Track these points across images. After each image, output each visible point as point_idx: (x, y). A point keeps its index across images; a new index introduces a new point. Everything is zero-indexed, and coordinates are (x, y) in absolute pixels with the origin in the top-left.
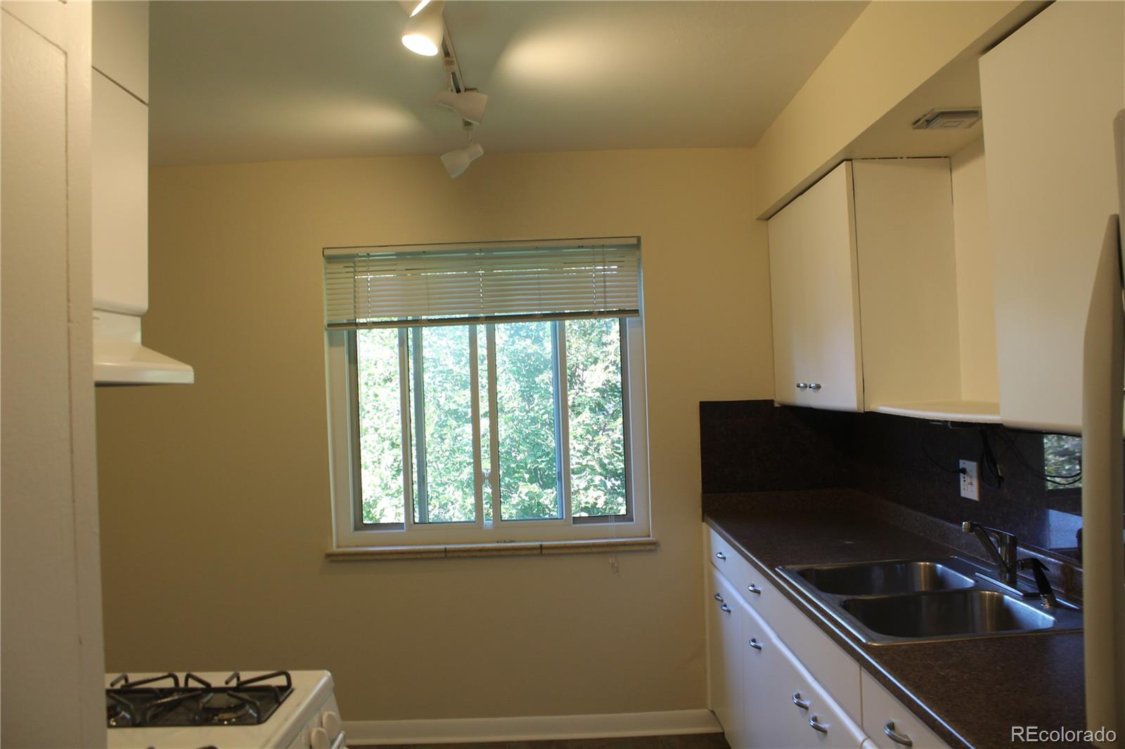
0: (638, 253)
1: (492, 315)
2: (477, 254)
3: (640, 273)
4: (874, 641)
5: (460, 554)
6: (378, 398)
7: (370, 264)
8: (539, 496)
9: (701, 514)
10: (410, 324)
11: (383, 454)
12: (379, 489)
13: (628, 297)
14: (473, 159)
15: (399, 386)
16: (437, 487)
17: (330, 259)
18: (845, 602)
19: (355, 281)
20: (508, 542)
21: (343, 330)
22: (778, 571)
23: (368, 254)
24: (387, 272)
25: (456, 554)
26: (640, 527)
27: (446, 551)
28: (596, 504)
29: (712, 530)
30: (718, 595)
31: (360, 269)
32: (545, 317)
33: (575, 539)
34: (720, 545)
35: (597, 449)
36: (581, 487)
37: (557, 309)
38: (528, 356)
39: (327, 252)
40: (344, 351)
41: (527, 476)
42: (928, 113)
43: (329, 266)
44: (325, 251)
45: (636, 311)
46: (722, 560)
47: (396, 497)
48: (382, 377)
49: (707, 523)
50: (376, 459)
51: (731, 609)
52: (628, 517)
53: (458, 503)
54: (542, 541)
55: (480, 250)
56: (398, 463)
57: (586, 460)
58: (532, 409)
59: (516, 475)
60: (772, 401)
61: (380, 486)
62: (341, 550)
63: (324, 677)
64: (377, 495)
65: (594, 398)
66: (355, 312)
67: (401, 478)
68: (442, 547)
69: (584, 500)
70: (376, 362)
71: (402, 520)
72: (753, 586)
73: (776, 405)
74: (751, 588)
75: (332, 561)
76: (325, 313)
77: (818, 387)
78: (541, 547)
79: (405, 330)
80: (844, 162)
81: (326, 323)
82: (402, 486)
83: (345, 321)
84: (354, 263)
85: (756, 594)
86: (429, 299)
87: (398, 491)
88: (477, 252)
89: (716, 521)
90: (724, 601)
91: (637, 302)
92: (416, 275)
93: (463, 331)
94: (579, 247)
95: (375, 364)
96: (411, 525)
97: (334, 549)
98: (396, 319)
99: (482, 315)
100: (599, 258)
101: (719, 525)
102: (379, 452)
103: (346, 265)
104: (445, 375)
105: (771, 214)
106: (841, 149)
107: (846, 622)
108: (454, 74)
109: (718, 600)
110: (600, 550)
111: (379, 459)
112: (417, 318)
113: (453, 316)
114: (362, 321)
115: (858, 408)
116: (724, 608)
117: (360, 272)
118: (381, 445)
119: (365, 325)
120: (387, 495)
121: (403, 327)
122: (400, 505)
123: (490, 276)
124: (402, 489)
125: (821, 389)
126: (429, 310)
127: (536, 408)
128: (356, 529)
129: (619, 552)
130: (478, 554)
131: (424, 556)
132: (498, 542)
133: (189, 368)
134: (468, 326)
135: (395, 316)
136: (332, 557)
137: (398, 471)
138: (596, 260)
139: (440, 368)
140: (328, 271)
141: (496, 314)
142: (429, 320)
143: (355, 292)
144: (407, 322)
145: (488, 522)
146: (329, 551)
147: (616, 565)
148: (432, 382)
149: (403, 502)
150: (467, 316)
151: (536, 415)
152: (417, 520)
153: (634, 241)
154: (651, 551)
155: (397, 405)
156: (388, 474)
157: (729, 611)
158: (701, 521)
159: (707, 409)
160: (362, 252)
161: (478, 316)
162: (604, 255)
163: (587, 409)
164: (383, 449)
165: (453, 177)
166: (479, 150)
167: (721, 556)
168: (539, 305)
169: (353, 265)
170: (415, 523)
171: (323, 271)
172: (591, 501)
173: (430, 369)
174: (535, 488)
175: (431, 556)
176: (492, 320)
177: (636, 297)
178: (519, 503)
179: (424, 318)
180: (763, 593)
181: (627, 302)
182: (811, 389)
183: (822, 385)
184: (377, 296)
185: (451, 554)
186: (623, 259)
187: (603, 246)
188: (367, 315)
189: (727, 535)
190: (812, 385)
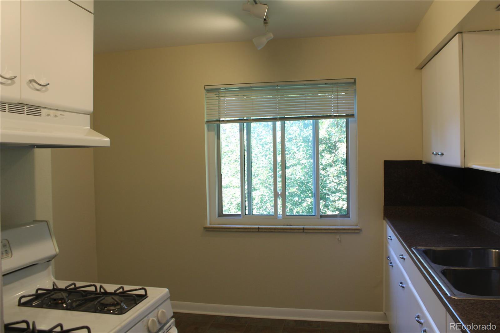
0: (354, 87)
1: (284, 117)
2: (277, 88)
3: (355, 97)
4: (455, 295)
5: (265, 230)
7: (226, 93)
9: (383, 216)
13: (349, 108)
14: (269, 40)
17: (208, 91)
18: (444, 270)
19: (219, 101)
20: (289, 226)
21: (215, 124)
22: (413, 249)
23: (225, 88)
24: (234, 97)
25: (263, 230)
26: (352, 222)
27: (258, 228)
28: (343, 207)
29: (387, 225)
30: (389, 257)
31: (221, 95)
32: (308, 118)
33: (321, 226)
34: (390, 232)
37: (315, 114)
39: (207, 87)
40: (214, 133)
43: (208, 94)
44: (206, 87)
45: (353, 115)
46: (390, 240)
49: (386, 221)
52: (348, 216)
54: (305, 226)
55: (278, 86)
60: (421, 161)
62: (211, 226)
63: (165, 291)
66: (219, 116)
68: (257, 226)
71: (239, 213)
72: (402, 255)
73: (424, 163)
74: (400, 256)
75: (207, 231)
76: (206, 116)
77: (442, 154)
78: (304, 229)
79: (243, 124)
80: (457, 35)
81: (206, 120)
83: (215, 120)
84: (219, 92)
85: (403, 260)
86: (253, 109)
88: (276, 87)
89: (389, 220)
90: (391, 261)
91: (353, 111)
92: (248, 98)
93: (270, 124)
94: (326, 84)
96: (244, 215)
97: (208, 225)
98: (238, 119)
99: (279, 117)
100: (335, 89)
101: (390, 223)
103: (216, 93)
105: (423, 66)
107: (441, 282)
109: (388, 259)
110: (333, 231)
112: (248, 118)
113: (266, 117)
114: (222, 119)
115: (461, 165)
116: (391, 264)
117: (221, 96)
119: (223, 122)
123: (282, 98)
125: (444, 155)
126: (253, 114)
128: (219, 216)
129: (341, 233)
130: (274, 231)
131: (249, 230)
132: (284, 225)
133: (108, 139)
134: (272, 122)
135: (237, 117)
136: (207, 229)
138: (333, 90)
140: (207, 96)
141: (286, 116)
142: (254, 119)
143: (219, 106)
144: (244, 120)
145: (280, 216)
146: (205, 226)
147: (339, 239)
150: (272, 117)
152: (247, 213)
153: (353, 81)
154: (357, 233)
157: (393, 266)
158: (383, 219)
159: (389, 166)
160: (222, 87)
161: (277, 117)
162: (337, 87)
165: (259, 49)
166: (271, 36)
167: (390, 238)
168: (305, 112)
169: (218, 93)
170: (246, 215)
171: (205, 96)
175: (251, 230)
176: (283, 119)
177: (353, 108)
178: (307, 206)
179: (252, 118)
180: (406, 259)
181: (349, 111)
182: (439, 155)
183: (444, 153)
184: (229, 108)
185: (261, 230)
186: (348, 90)
187: (337, 83)
188: (224, 117)
189: (392, 228)
190: (439, 153)
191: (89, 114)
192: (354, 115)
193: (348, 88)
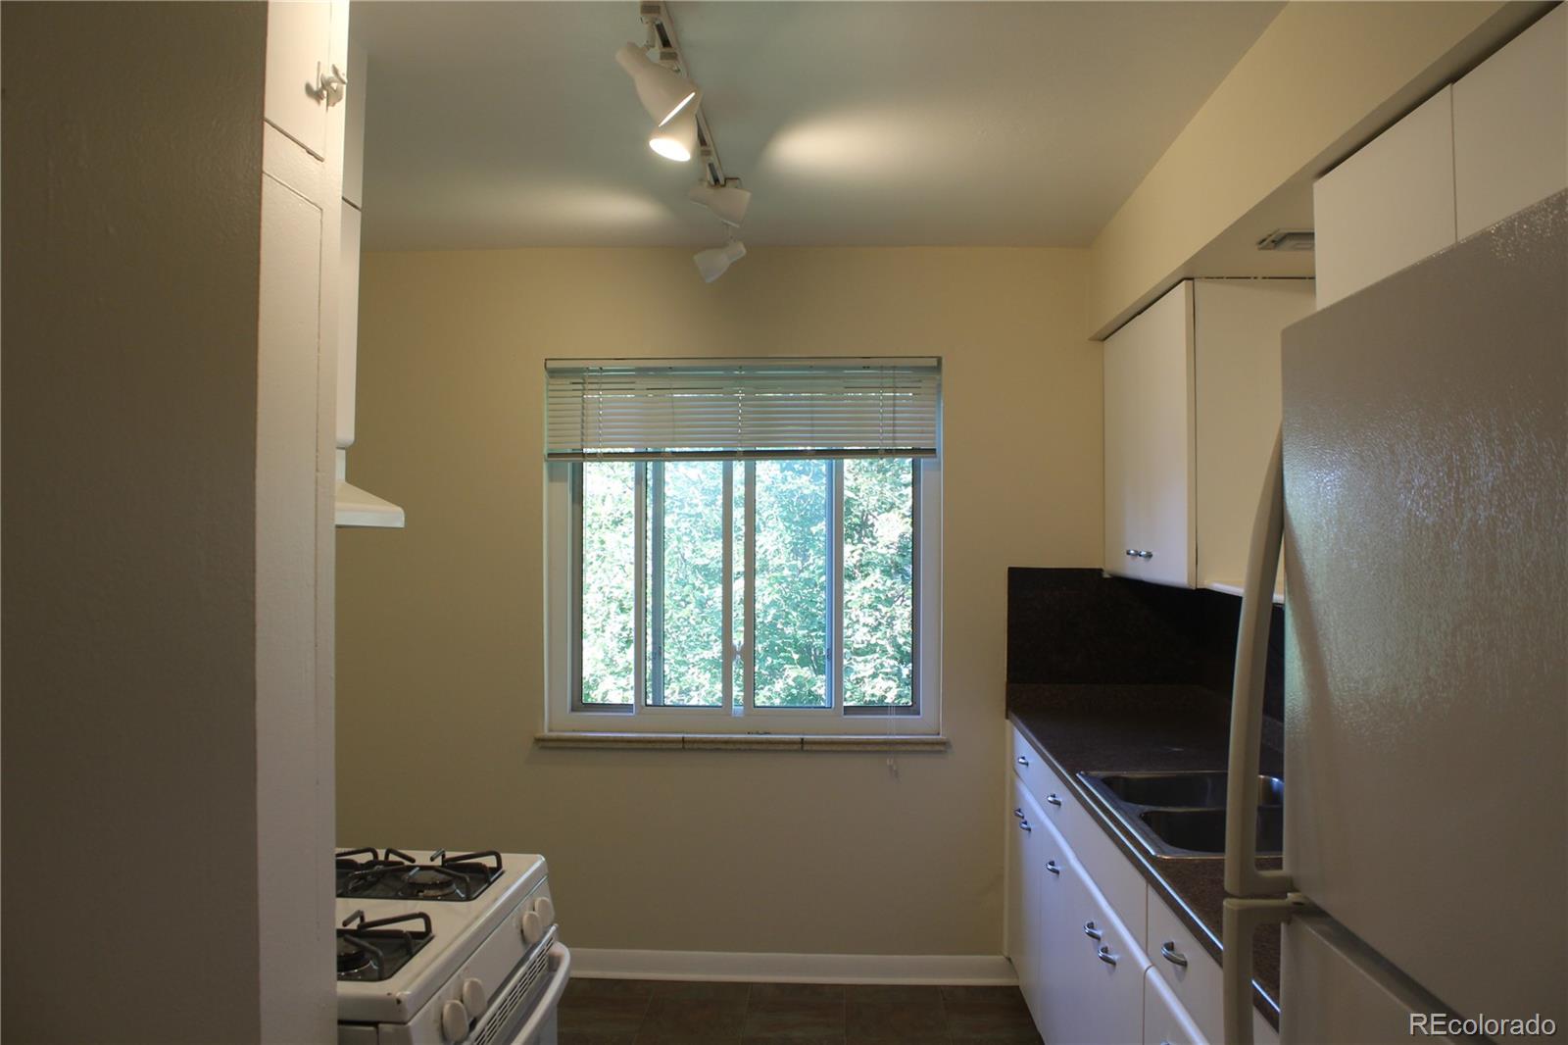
0: (938, 377)
1: (753, 449)
2: (737, 372)
3: (939, 403)
4: (1164, 853)
5: (702, 746)
6: (604, 546)
7: (603, 380)
8: (812, 682)
9: (1004, 708)
10: (649, 457)
11: (609, 620)
12: (602, 666)
13: (923, 433)
14: (733, 260)
15: (633, 530)
16: (677, 666)
17: (553, 373)
18: (1146, 814)
19: (583, 401)
20: (761, 734)
21: (567, 461)
22: (1080, 777)
23: (601, 368)
24: (622, 392)
25: (695, 746)
26: (928, 722)
27: (683, 741)
29: (1016, 729)
30: (1019, 811)
31: (589, 387)
32: (818, 454)
33: (846, 734)
34: (1024, 748)
35: (890, 625)
36: (867, 674)
37: (833, 445)
38: (803, 497)
39: (551, 365)
40: (567, 487)
41: (796, 657)
42: (1275, 233)
43: (552, 381)
44: (548, 362)
45: (933, 451)
46: (1024, 766)
47: (624, 676)
48: (611, 518)
49: (1011, 721)
50: (599, 626)
51: (1032, 827)
52: (912, 709)
53: (704, 689)
54: (804, 734)
55: (740, 368)
56: (628, 632)
57: (875, 637)
58: (807, 568)
59: (782, 654)
60: (1101, 570)
61: (603, 661)
62: (554, 735)
63: (539, 861)
64: (599, 673)
65: (889, 555)
66: (582, 440)
67: (631, 651)
68: (680, 736)
69: (870, 691)
70: (604, 497)
71: (632, 701)
72: (1053, 796)
73: (1106, 576)
74: (1050, 799)
75: (543, 748)
76: (546, 442)
77: (1149, 555)
78: (803, 742)
79: (644, 463)
80: (1184, 282)
81: (545, 452)
82: (633, 662)
83: (569, 451)
84: (583, 379)
85: (1056, 806)
86: (674, 427)
87: (627, 670)
88: (737, 370)
89: (1020, 718)
90: (1025, 818)
91: (933, 439)
92: (660, 396)
93: (716, 467)
94: (864, 368)
95: (603, 501)
96: (643, 706)
97: (546, 733)
98: (631, 450)
99: (740, 449)
100: (888, 382)
101: (1023, 722)
102: (604, 617)
103: (573, 381)
104: (693, 519)
105: (1107, 334)
106: (1180, 264)
107: (1139, 834)
108: (711, 166)
109: (1019, 816)
110: (877, 748)
111: (603, 626)
112: (659, 450)
113: (704, 449)
114: (589, 450)
115: (1190, 583)
116: (1024, 826)
117: (590, 390)
118: (605, 608)
119: (594, 457)
120: (611, 674)
121: (642, 461)
122: (629, 687)
123: (752, 400)
124: (632, 666)
125: (1152, 558)
126: (674, 440)
127: (811, 568)
128: (573, 709)
129: (898, 752)
130: (723, 746)
131: (658, 746)
132: (749, 733)
133: (400, 510)
134: (722, 463)
135: (631, 447)
136: (544, 743)
137: (628, 642)
138: (885, 385)
139: (686, 510)
140: (550, 387)
141: (758, 449)
142: (673, 453)
143: (583, 414)
144: (646, 454)
145: (737, 709)
146: (539, 735)
147: (894, 768)
148: (675, 527)
149: (632, 683)
150: (721, 449)
151: (812, 575)
152: (649, 702)
153: (934, 363)
154: (940, 752)
155: (629, 555)
156: (614, 646)
157: (1029, 830)
158: (1004, 719)
159: (1021, 581)
160: (592, 365)
161: (735, 449)
162: (894, 378)
163: (878, 571)
164: (609, 614)
165: (709, 280)
166: (742, 250)
167: (1023, 761)
168: (812, 438)
169: (581, 381)
170: (646, 705)
171: (545, 387)
172: (879, 693)
173: (674, 509)
174: (806, 672)
175: (664, 746)
176: (752, 455)
177: (933, 432)
178: (784, 690)
179: (668, 450)
180: (1062, 804)
181: (920, 439)
182: (1142, 558)
183: (1154, 553)
184: (610, 421)
185: (690, 746)
186: (920, 385)
187: (894, 368)
188: (597, 444)
189: (1030, 734)
190: (1143, 553)
191: (343, 448)
192: (935, 450)
193: (920, 381)
